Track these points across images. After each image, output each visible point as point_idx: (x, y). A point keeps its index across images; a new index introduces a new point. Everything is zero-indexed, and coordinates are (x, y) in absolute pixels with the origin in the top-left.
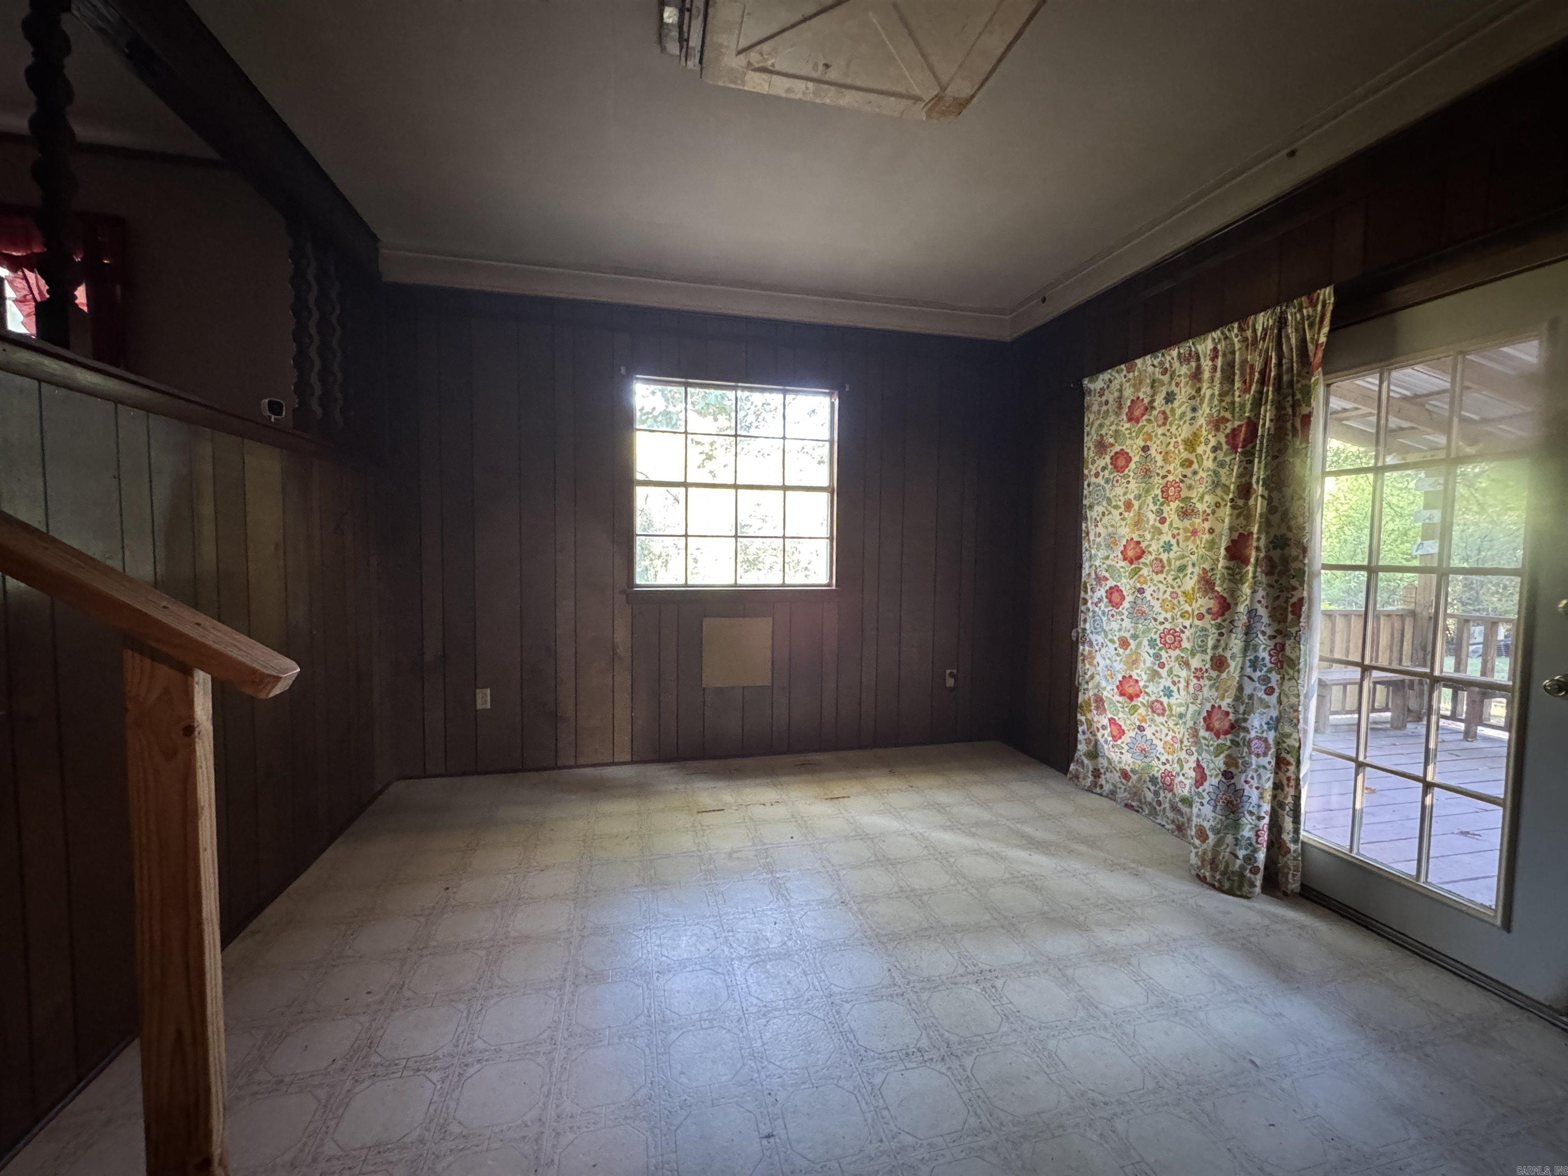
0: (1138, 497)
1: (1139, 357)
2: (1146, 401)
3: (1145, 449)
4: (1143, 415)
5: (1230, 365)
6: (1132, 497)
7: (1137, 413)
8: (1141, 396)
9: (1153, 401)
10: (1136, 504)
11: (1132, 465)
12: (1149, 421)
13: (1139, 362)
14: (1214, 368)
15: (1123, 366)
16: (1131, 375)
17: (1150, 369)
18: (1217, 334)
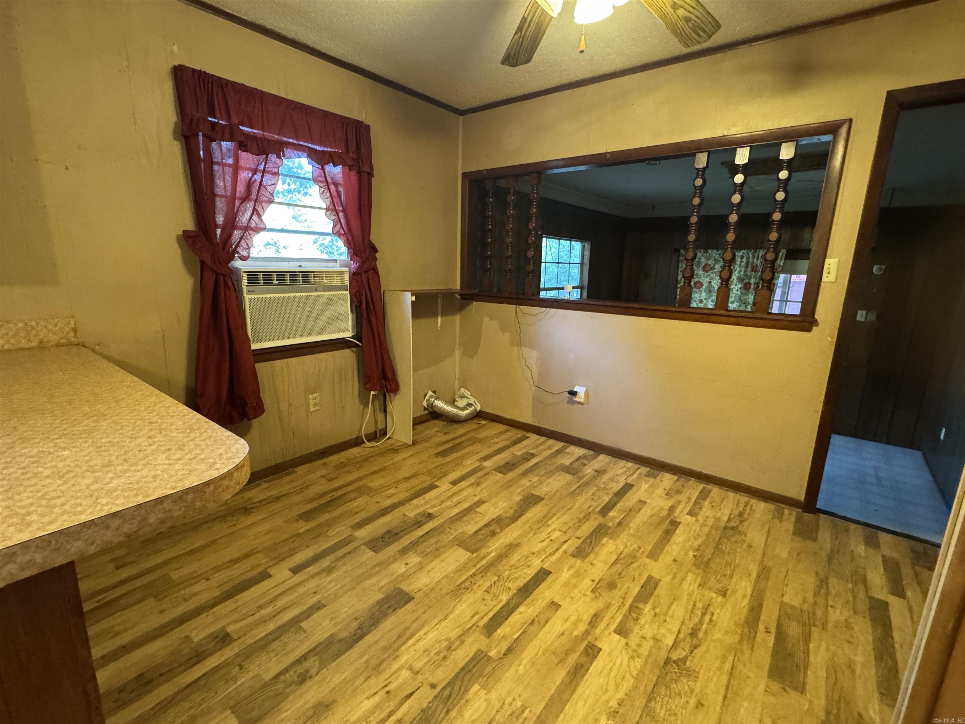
0: (706, 299)
1: (710, 249)
2: (712, 266)
3: (710, 282)
4: (710, 270)
5: (748, 262)
6: (703, 298)
7: (707, 269)
8: (709, 263)
9: (714, 266)
10: (705, 301)
11: (704, 287)
12: (712, 273)
13: (710, 251)
14: (741, 262)
15: (702, 250)
16: (705, 254)
17: (714, 255)
18: (745, 251)
